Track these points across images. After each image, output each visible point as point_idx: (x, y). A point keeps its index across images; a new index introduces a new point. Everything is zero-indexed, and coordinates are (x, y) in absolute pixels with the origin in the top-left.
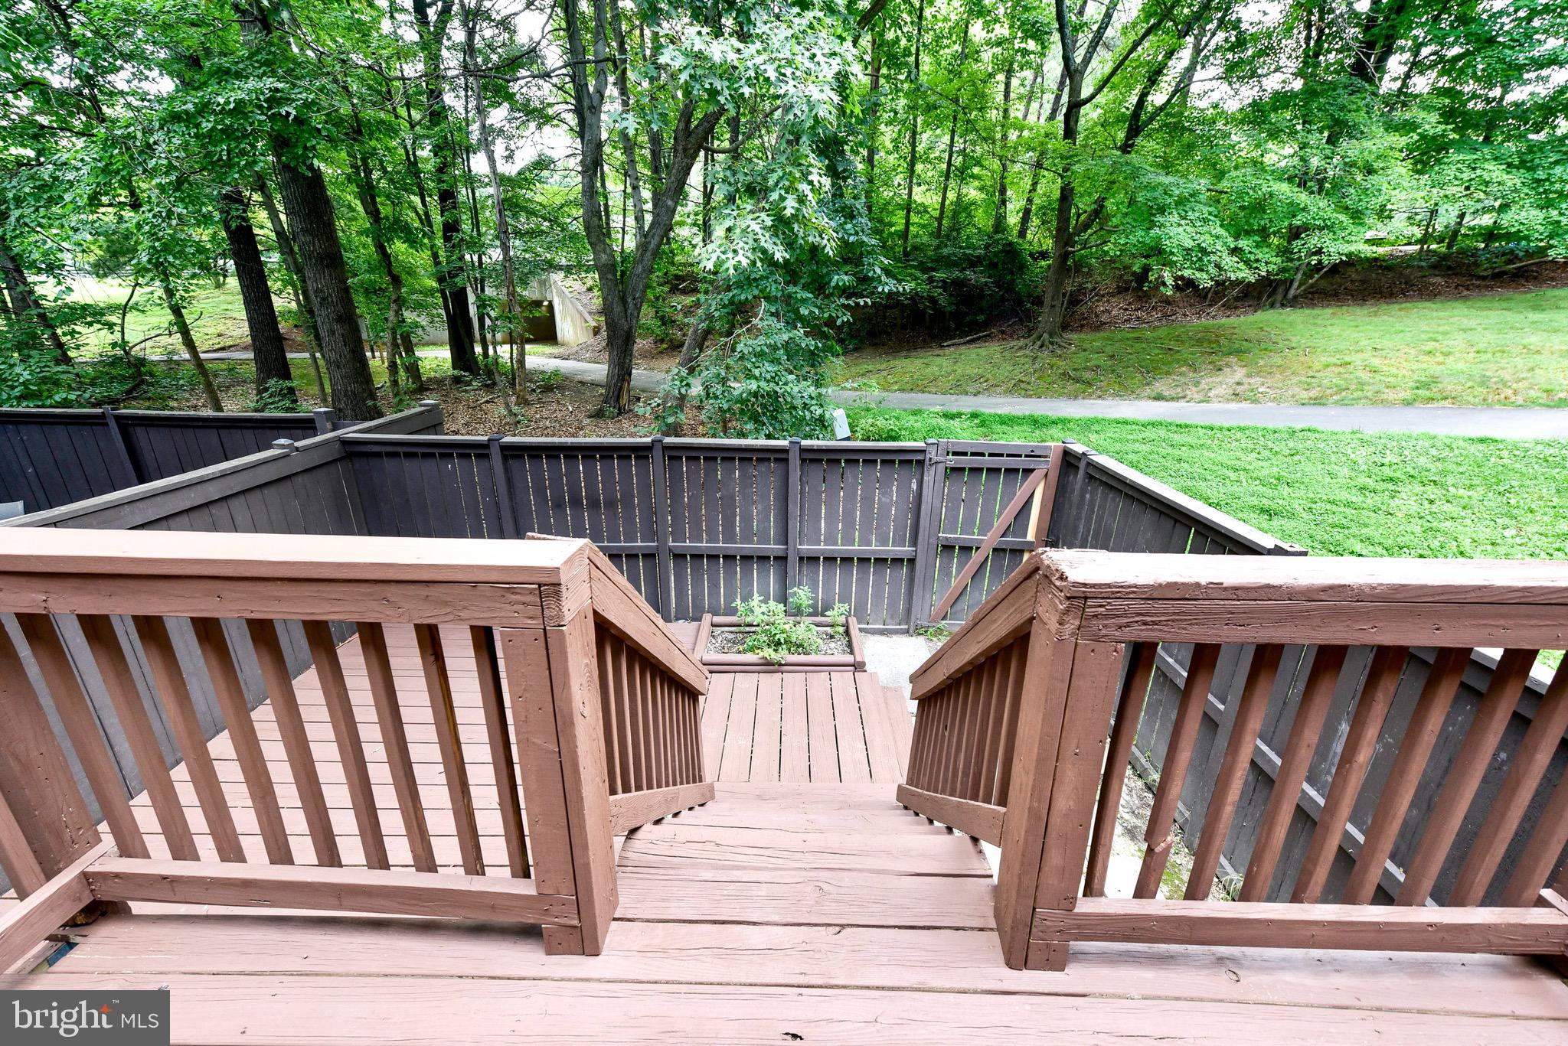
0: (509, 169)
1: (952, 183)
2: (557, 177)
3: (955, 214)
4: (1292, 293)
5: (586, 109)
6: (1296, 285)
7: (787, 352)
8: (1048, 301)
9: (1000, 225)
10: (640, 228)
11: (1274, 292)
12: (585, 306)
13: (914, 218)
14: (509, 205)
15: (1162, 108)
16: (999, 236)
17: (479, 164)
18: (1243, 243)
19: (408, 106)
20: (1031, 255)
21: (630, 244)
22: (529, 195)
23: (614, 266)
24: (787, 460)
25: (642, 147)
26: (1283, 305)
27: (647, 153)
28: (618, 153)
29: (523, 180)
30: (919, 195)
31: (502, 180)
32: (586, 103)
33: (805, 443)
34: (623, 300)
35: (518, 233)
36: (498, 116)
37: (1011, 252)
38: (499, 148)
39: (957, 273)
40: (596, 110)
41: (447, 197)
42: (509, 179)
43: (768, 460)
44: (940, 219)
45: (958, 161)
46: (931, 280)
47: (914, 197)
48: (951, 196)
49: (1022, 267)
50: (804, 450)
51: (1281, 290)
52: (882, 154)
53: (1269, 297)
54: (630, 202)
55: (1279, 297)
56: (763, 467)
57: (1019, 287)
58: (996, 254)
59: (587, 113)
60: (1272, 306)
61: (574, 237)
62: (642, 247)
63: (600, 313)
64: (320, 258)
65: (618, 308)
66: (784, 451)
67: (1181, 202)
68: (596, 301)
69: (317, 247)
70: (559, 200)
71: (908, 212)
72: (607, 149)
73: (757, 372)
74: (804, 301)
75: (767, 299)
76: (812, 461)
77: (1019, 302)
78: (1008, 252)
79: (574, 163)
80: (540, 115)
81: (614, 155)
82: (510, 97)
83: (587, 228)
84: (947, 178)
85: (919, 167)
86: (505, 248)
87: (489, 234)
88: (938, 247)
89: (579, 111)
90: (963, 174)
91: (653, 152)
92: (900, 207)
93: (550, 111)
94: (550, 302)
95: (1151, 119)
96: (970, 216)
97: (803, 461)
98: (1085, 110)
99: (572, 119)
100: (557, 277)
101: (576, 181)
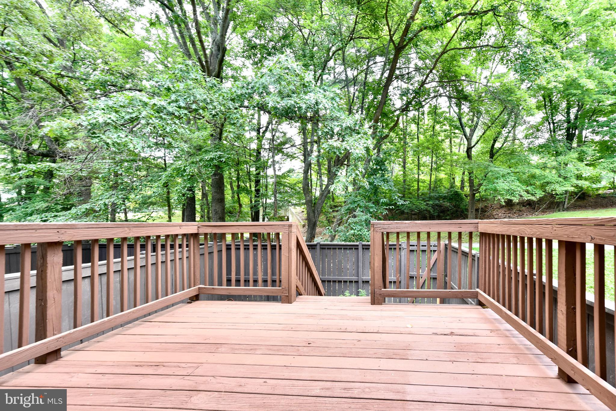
0: (279, 173)
1: (434, 172)
2: (295, 175)
3: (436, 182)
4: (565, 206)
5: (306, 154)
6: (566, 203)
7: (366, 223)
8: (470, 210)
9: (452, 185)
10: (321, 189)
11: (558, 206)
12: (300, 217)
13: (420, 184)
14: (278, 184)
15: (500, 148)
16: (452, 189)
17: (270, 172)
18: (529, 188)
19: (250, 156)
20: (465, 195)
21: (318, 194)
22: (285, 180)
23: (311, 201)
24: (358, 249)
25: (325, 165)
26: (563, 211)
27: (326, 166)
28: (316, 167)
29: (284, 176)
30: (422, 177)
31: (278, 176)
32: (307, 153)
33: (364, 243)
34: (314, 212)
35: (280, 193)
36: (278, 158)
37: (457, 194)
38: (277, 166)
39: (437, 202)
40: (309, 155)
41: (257, 182)
42: (279, 176)
43: (352, 249)
44: (430, 185)
45: (434, 166)
46: (427, 204)
47: (420, 177)
48: (433, 177)
49: (462, 199)
50: (363, 245)
51: (561, 205)
52: (409, 165)
53: (557, 208)
54: (318, 181)
55: (561, 208)
56: (351, 251)
57: (462, 206)
58: (451, 195)
59: (307, 156)
60: (559, 211)
61: (299, 193)
62: (322, 195)
63: (306, 220)
64: (218, 200)
65: (312, 214)
66: (358, 246)
67: (503, 176)
68: (305, 216)
69: (218, 196)
70: (294, 182)
71: (418, 182)
72: (313, 166)
73: (354, 228)
74: (372, 207)
75: (360, 207)
76: (366, 249)
77: (462, 212)
78: (456, 194)
79: (302, 171)
80: (292, 157)
81: (314, 167)
82: (283, 152)
83: (304, 190)
84: (431, 171)
85: (422, 168)
86: (275, 197)
87: (270, 193)
88: (430, 194)
89: (304, 155)
90: (437, 169)
91: (328, 166)
92: (415, 181)
93: (295, 156)
94: (288, 217)
95: (497, 152)
96: (441, 183)
97: (363, 249)
98: (473, 149)
99: (302, 158)
100: (292, 208)
101: (301, 176)
